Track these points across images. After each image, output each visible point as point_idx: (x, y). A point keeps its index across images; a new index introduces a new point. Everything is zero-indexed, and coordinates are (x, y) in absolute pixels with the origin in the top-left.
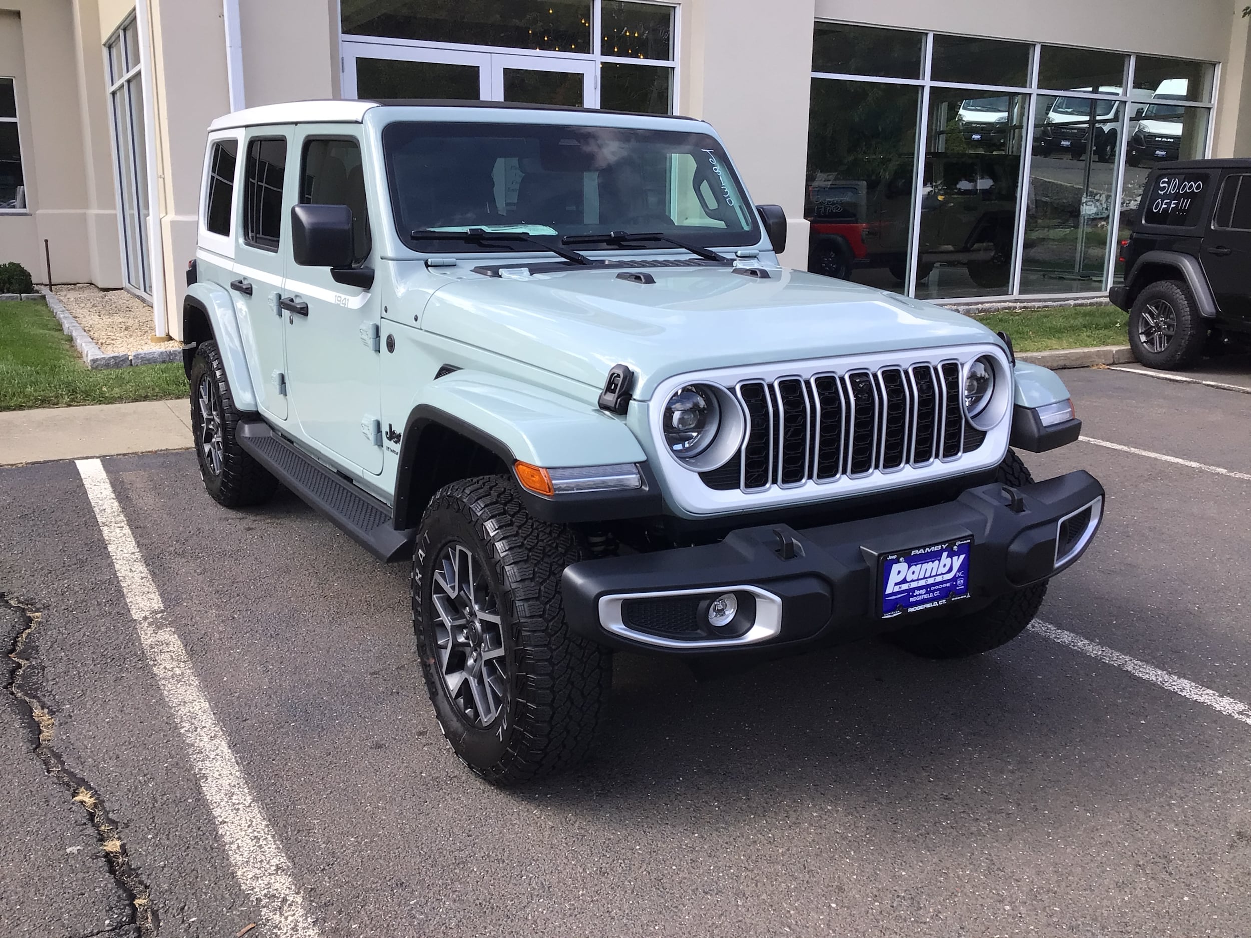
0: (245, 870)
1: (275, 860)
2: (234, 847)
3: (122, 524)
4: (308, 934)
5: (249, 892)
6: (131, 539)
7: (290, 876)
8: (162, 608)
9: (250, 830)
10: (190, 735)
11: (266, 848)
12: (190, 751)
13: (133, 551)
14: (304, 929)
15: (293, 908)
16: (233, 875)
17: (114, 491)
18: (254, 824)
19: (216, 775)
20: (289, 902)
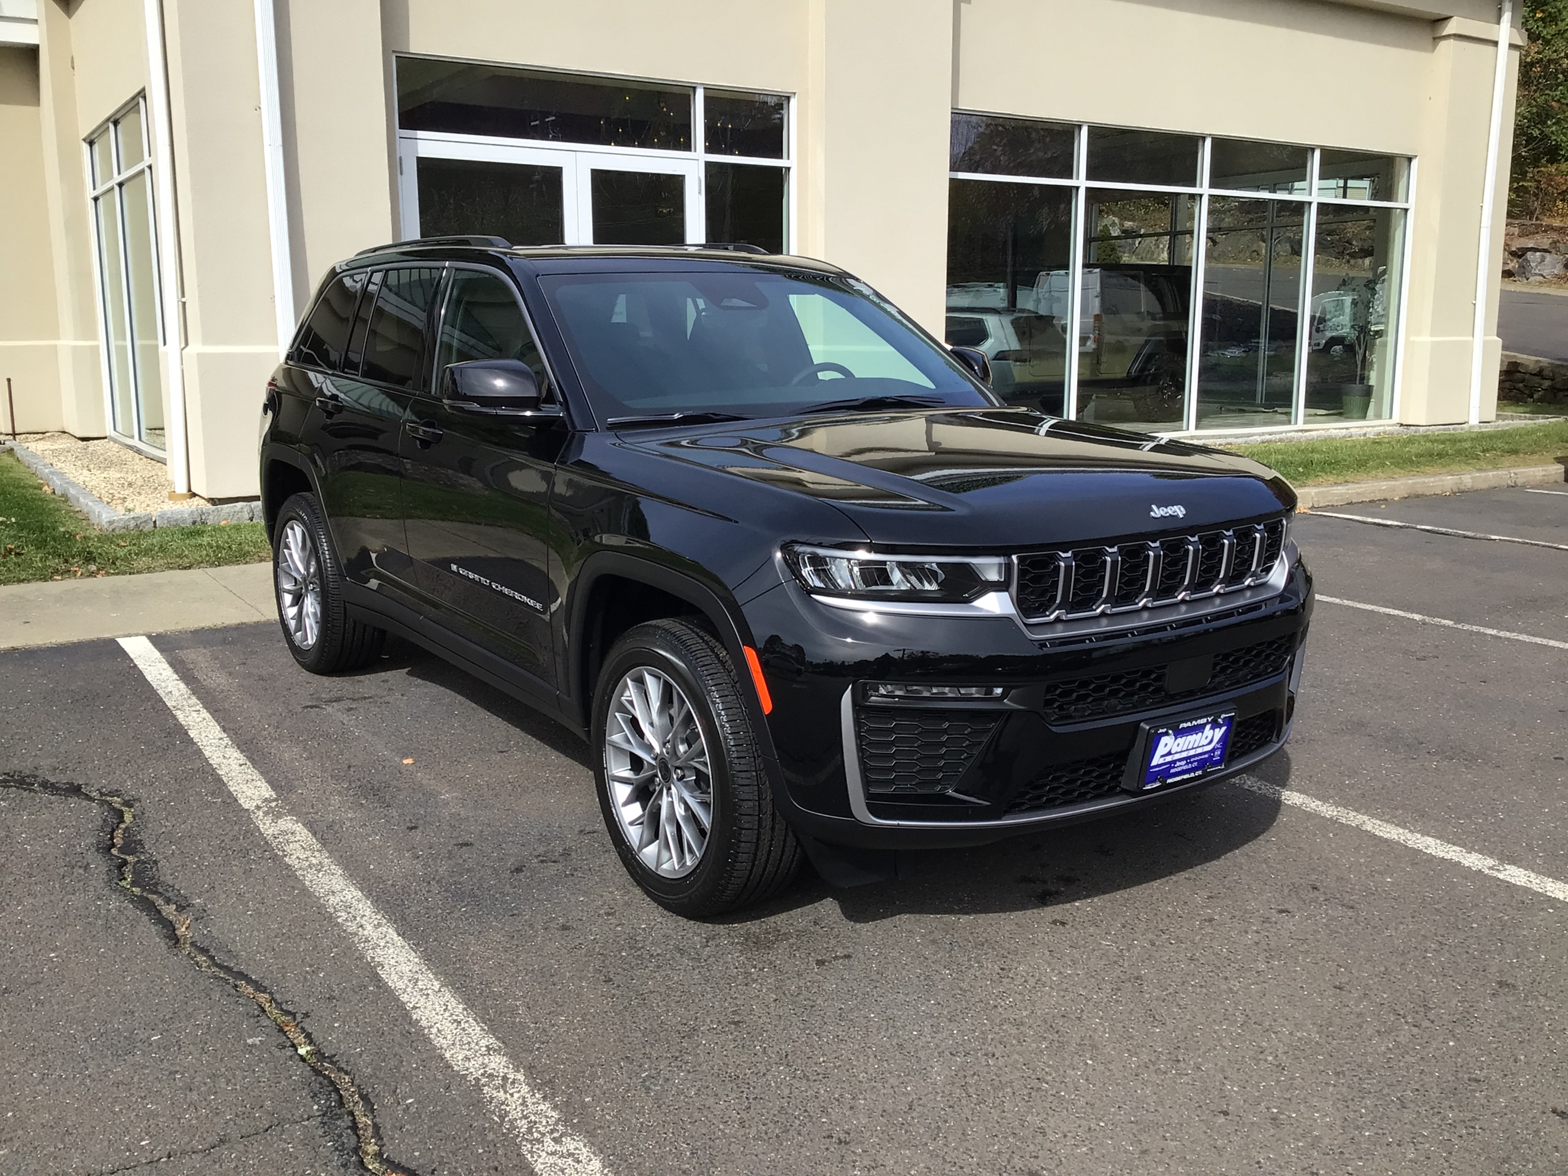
5: (464, 1072)
7: (504, 1055)
11: (470, 1030)
15: (516, 1085)
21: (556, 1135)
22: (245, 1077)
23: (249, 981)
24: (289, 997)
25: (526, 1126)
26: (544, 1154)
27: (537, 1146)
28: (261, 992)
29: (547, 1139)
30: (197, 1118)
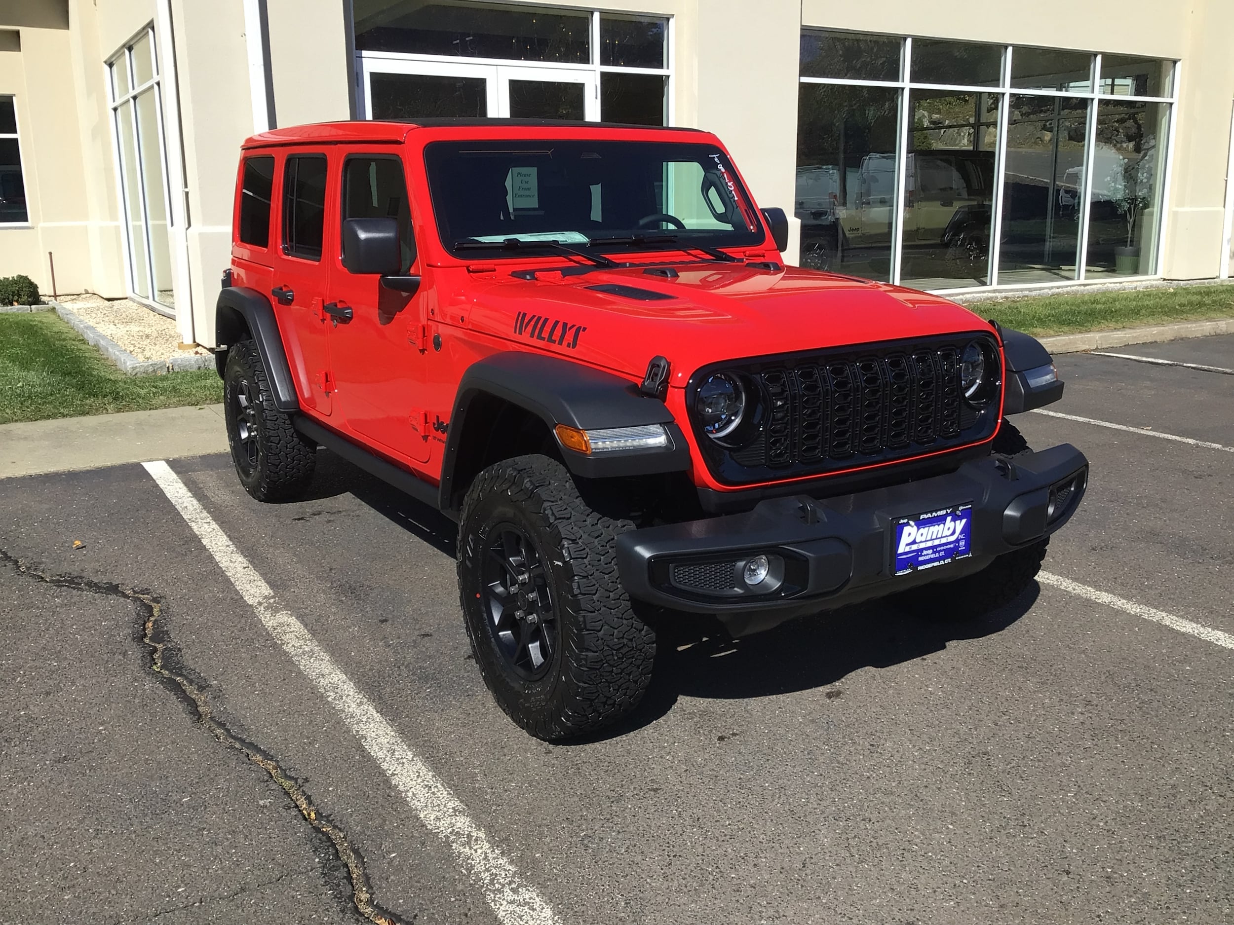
0: (425, 813)
1: (450, 804)
2: (410, 794)
3: (208, 520)
4: (499, 863)
5: (436, 831)
6: (221, 532)
7: (467, 816)
8: (272, 594)
9: (419, 780)
10: (337, 702)
11: (439, 794)
12: (343, 715)
13: (227, 544)
14: (494, 858)
15: (479, 842)
16: (417, 818)
17: (190, 490)
18: (421, 774)
19: (373, 735)
20: (474, 838)
21: (513, 886)
22: (259, 834)
23: (258, 750)
24: (291, 764)
25: (488, 878)
26: (505, 903)
27: (498, 896)
28: (268, 759)
29: (507, 889)
30: (222, 869)
